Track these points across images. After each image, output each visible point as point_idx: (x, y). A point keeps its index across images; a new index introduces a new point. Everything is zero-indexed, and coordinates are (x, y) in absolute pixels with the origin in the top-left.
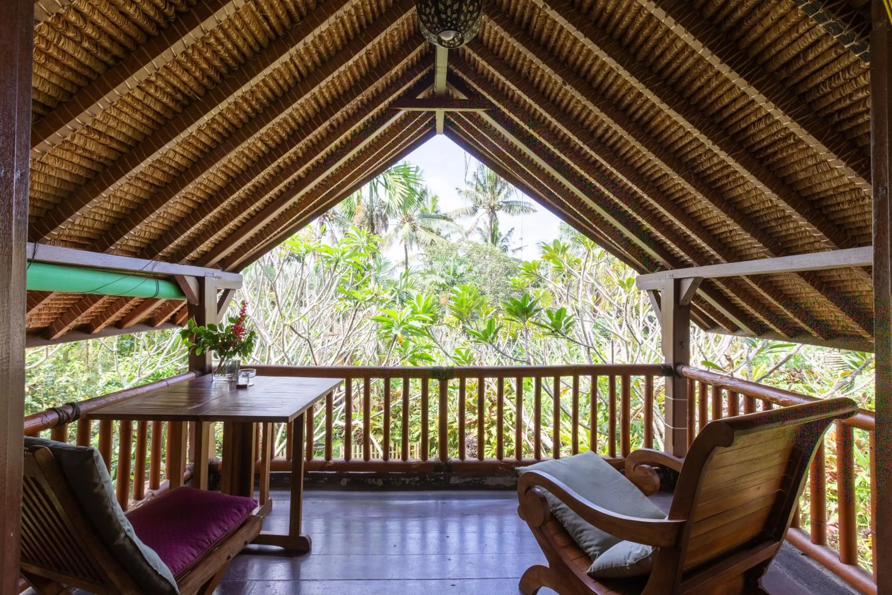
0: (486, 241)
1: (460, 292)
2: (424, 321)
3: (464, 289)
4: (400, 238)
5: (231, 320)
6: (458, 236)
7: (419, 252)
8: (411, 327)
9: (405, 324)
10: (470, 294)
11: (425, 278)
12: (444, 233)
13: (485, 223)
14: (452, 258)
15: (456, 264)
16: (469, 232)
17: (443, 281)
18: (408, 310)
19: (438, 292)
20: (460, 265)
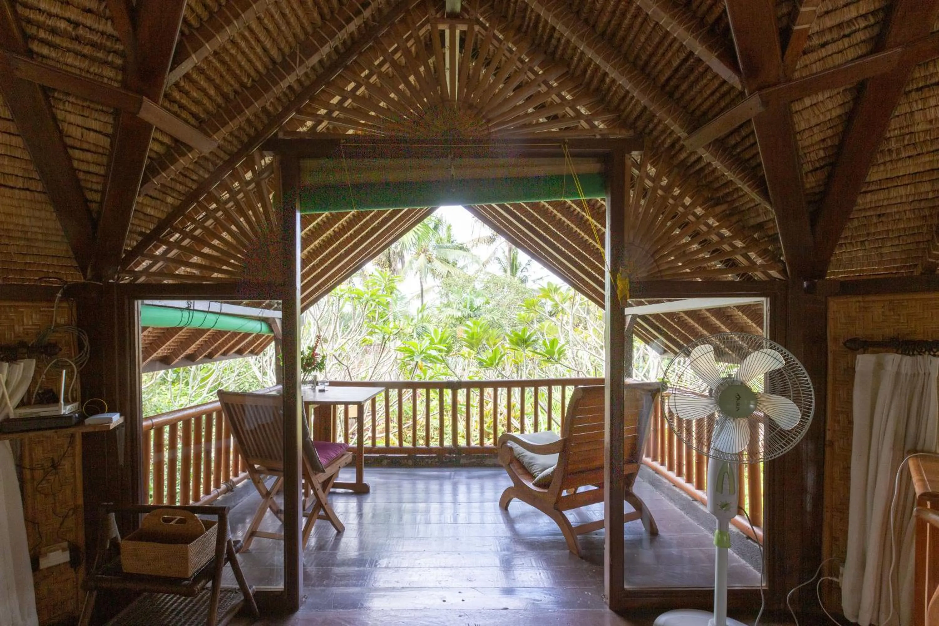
0: (505, 271)
1: (472, 325)
2: (440, 351)
3: (475, 324)
4: (415, 271)
5: (309, 348)
6: (476, 267)
7: (434, 284)
8: (430, 356)
9: (424, 353)
10: (481, 328)
11: (441, 312)
12: (460, 264)
13: (504, 252)
14: (468, 291)
15: (472, 297)
16: (488, 262)
17: (459, 314)
18: (426, 342)
19: (455, 326)
20: (477, 297)
